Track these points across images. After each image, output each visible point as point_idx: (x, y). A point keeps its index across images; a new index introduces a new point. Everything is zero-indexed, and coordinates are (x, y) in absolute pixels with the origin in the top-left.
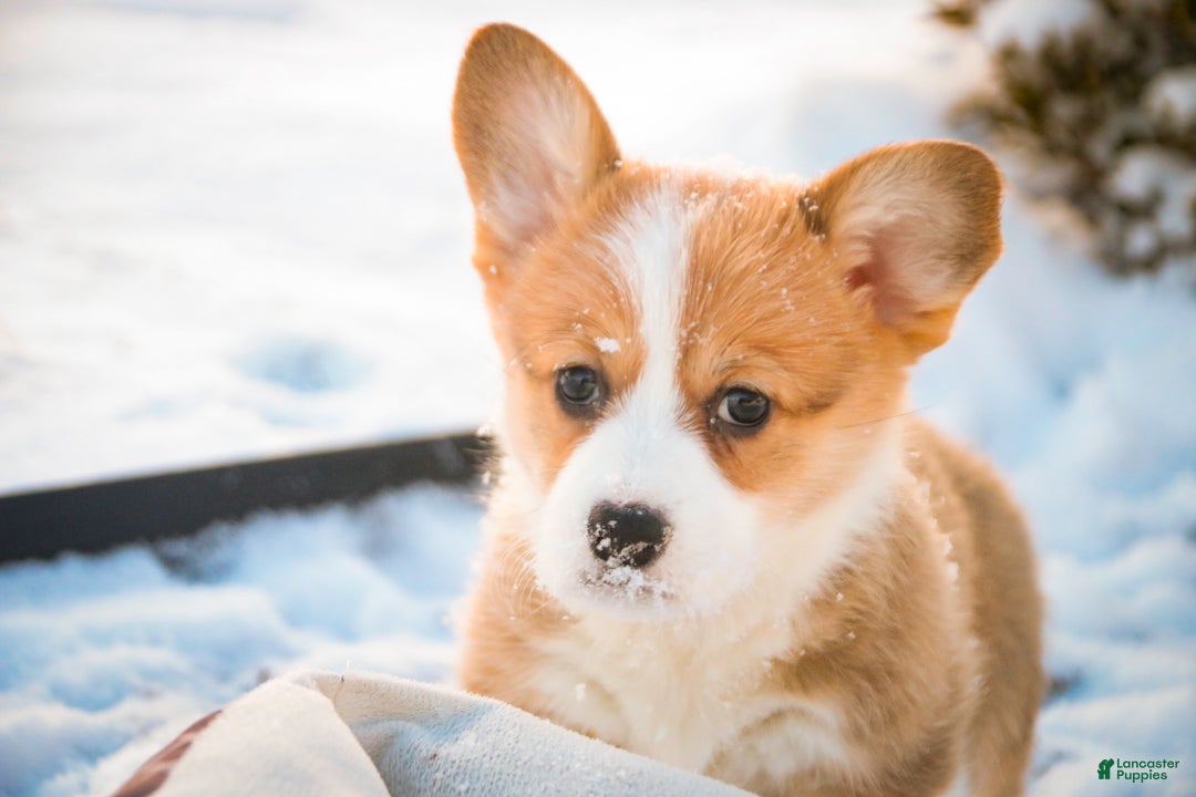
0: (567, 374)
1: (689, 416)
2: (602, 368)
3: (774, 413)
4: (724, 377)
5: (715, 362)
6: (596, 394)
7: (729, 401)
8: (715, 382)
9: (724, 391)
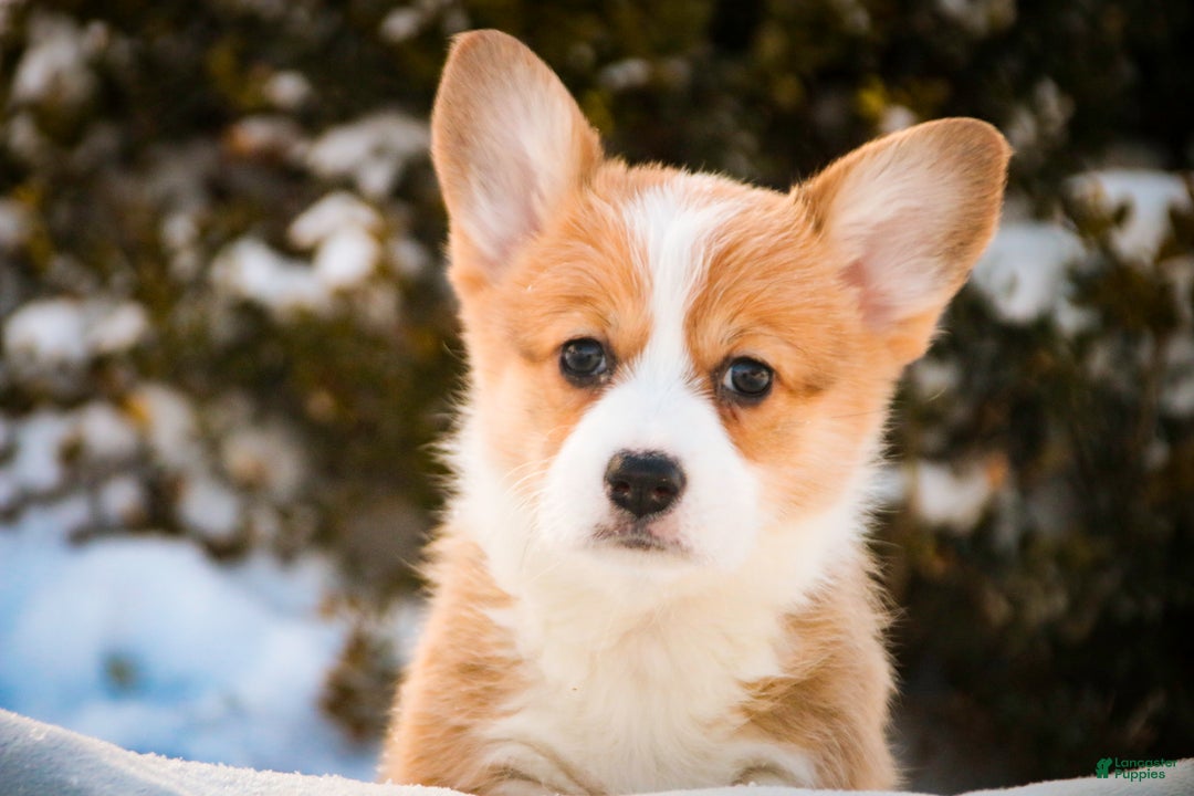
0: (572, 348)
1: (698, 381)
2: (608, 341)
3: (776, 387)
4: (731, 346)
5: (723, 332)
6: (603, 365)
7: (734, 372)
8: (722, 351)
9: (731, 360)
